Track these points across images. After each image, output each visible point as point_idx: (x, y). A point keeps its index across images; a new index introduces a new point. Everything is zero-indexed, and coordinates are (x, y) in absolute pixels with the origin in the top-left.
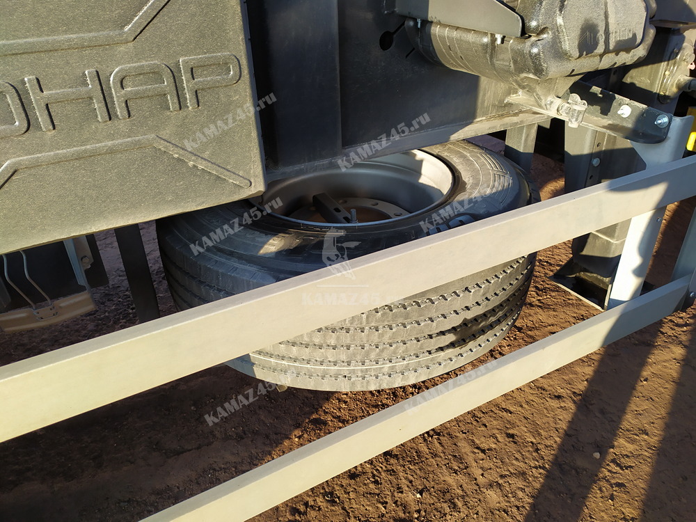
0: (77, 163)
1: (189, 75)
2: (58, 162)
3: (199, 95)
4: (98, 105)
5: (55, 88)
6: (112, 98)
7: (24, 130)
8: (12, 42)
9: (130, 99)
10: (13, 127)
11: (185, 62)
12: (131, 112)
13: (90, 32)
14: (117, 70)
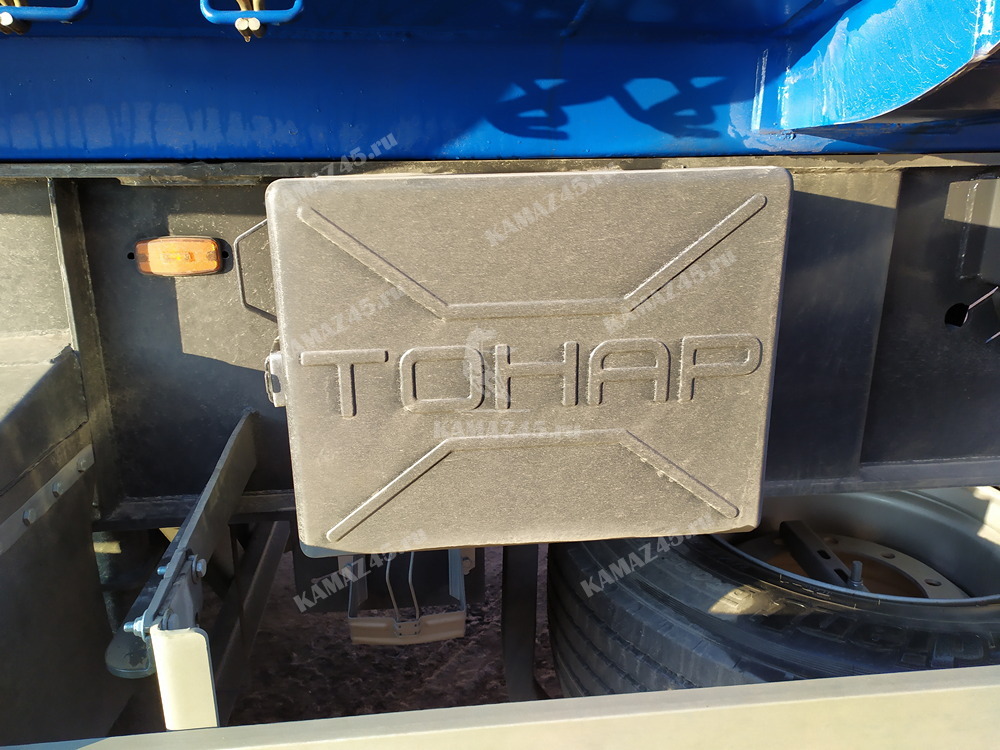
0: (520, 453)
1: (690, 358)
2: (500, 447)
3: (696, 384)
4: (567, 385)
5: (524, 360)
6: (586, 378)
7: (476, 405)
8: (495, 304)
9: (607, 381)
10: (464, 401)
11: (689, 342)
12: (604, 397)
13: (583, 298)
14: (602, 344)
